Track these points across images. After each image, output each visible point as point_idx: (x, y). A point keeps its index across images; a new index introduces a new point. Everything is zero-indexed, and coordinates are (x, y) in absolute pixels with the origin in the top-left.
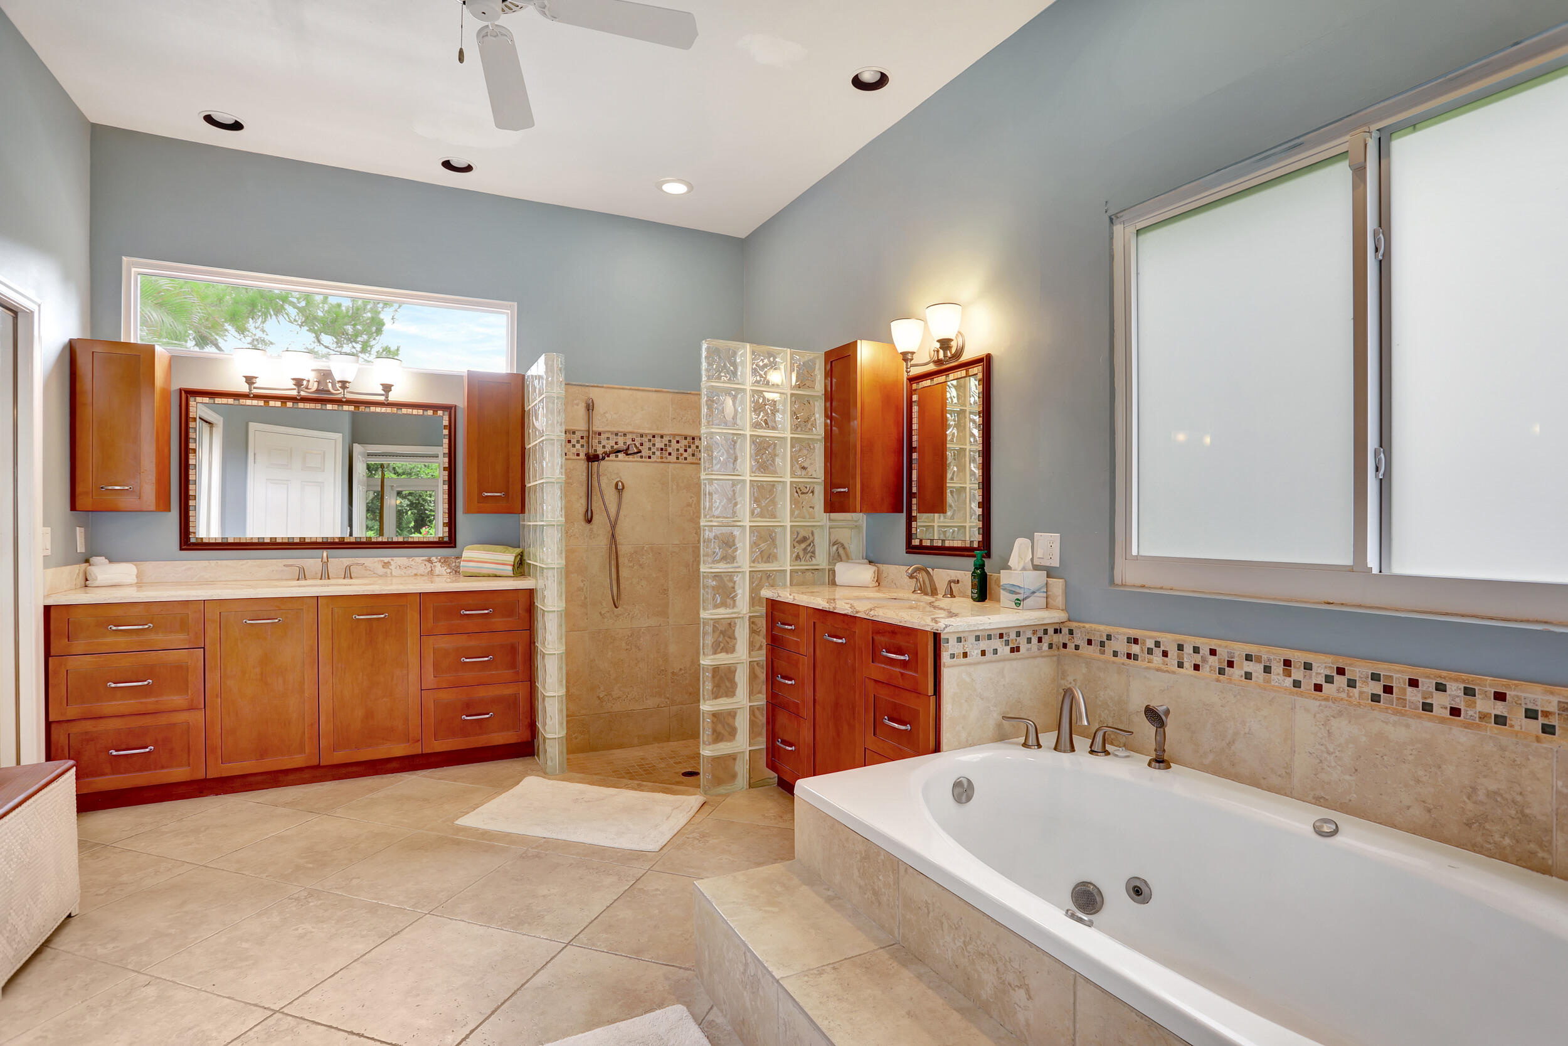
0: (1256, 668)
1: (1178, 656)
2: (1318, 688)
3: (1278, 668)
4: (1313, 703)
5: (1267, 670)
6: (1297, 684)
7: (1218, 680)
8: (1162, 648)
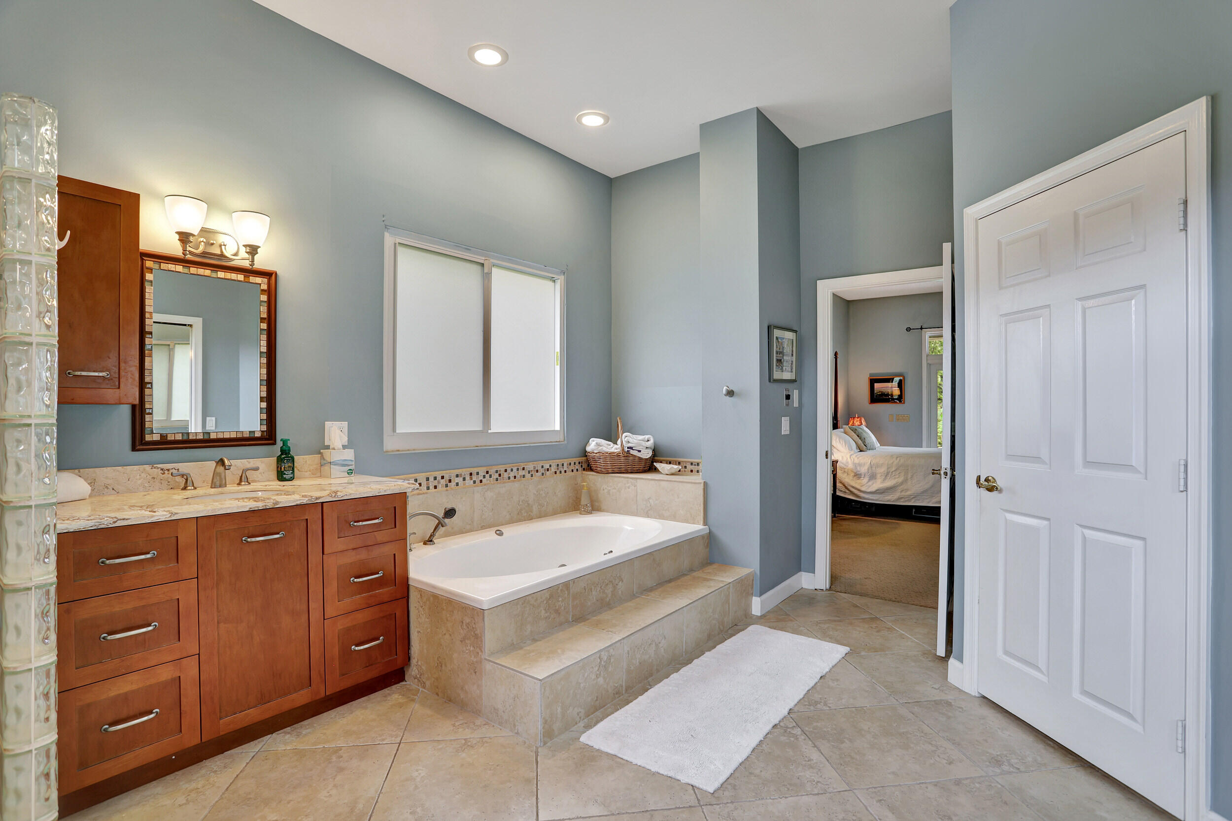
0: (460, 480)
1: (427, 484)
2: (481, 481)
3: (468, 478)
4: (479, 488)
5: (464, 479)
6: (475, 482)
7: (447, 490)
8: (418, 482)
